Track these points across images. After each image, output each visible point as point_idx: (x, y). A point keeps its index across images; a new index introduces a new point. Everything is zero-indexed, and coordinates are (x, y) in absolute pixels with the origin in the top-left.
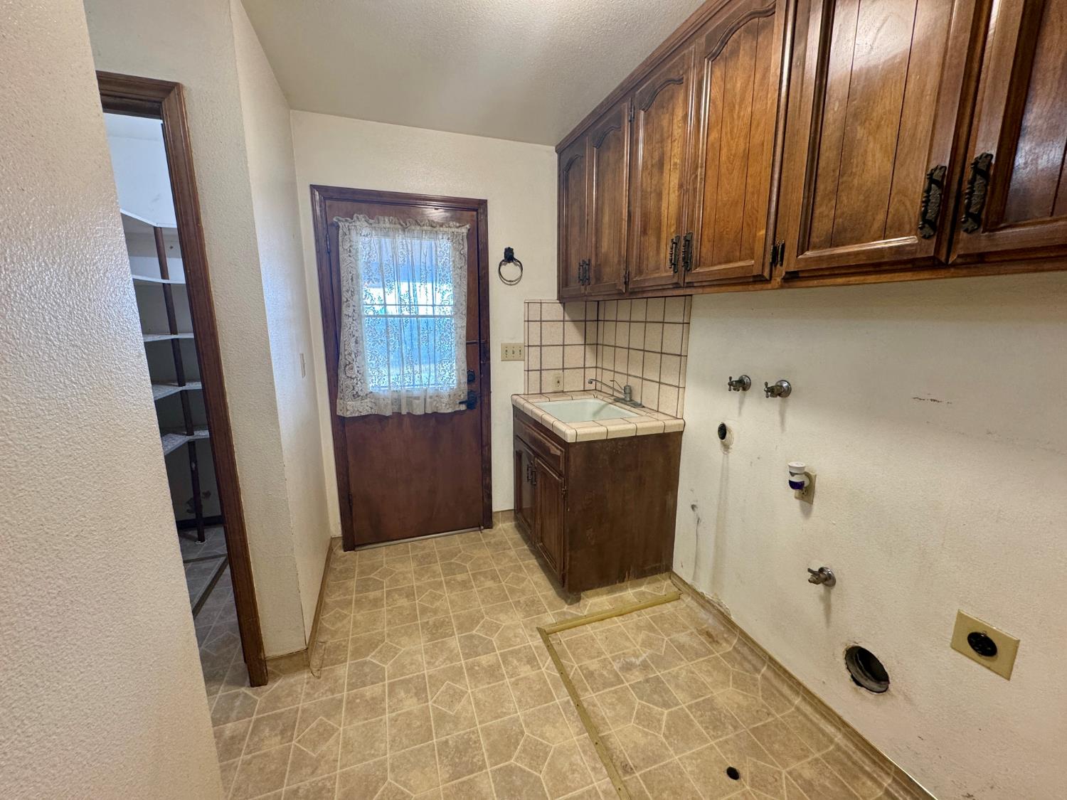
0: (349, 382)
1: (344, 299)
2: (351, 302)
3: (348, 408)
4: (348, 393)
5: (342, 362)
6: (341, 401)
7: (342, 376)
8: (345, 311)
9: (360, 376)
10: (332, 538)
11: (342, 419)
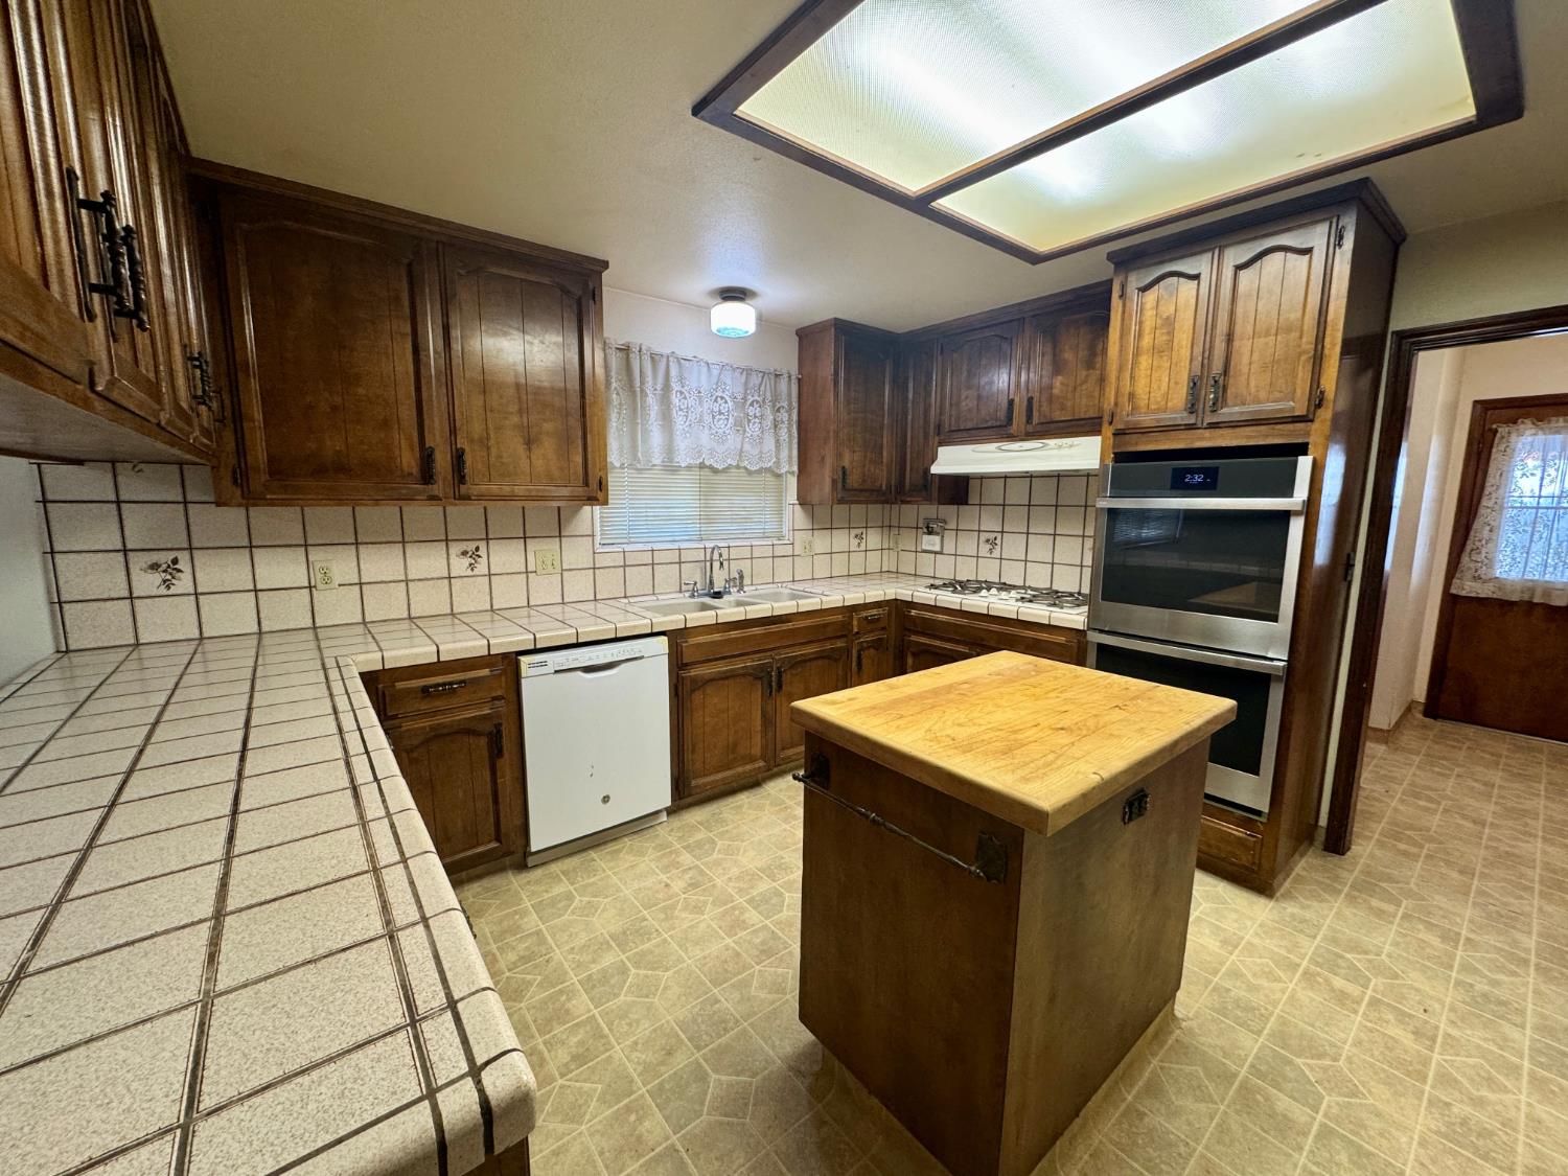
0: (1472, 565)
1: (1486, 492)
2: (1494, 496)
3: (1466, 587)
4: (1469, 575)
5: (1468, 547)
6: (1458, 581)
7: (1465, 559)
8: (1484, 502)
9: (1486, 561)
10: (1413, 701)
11: (1456, 597)
